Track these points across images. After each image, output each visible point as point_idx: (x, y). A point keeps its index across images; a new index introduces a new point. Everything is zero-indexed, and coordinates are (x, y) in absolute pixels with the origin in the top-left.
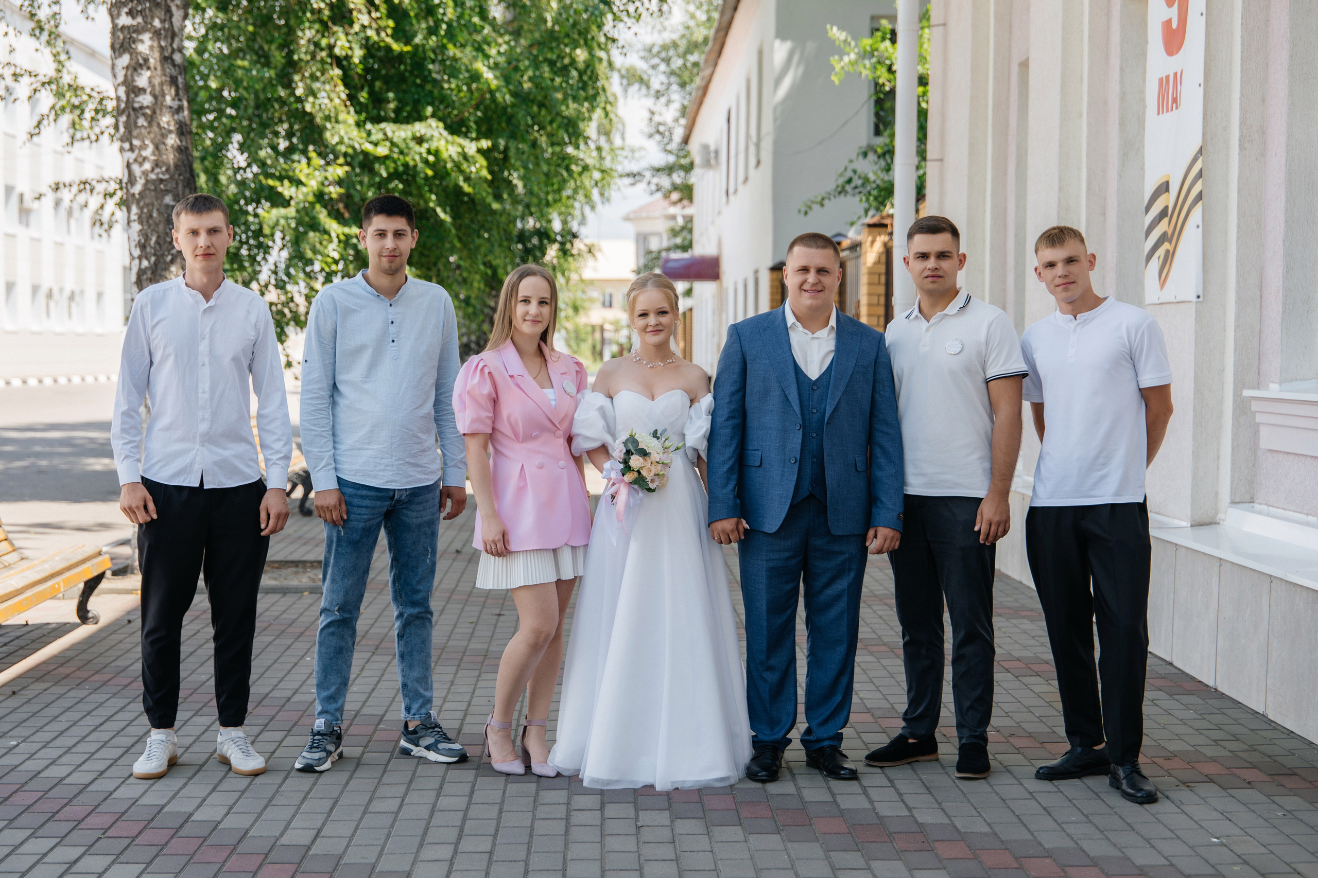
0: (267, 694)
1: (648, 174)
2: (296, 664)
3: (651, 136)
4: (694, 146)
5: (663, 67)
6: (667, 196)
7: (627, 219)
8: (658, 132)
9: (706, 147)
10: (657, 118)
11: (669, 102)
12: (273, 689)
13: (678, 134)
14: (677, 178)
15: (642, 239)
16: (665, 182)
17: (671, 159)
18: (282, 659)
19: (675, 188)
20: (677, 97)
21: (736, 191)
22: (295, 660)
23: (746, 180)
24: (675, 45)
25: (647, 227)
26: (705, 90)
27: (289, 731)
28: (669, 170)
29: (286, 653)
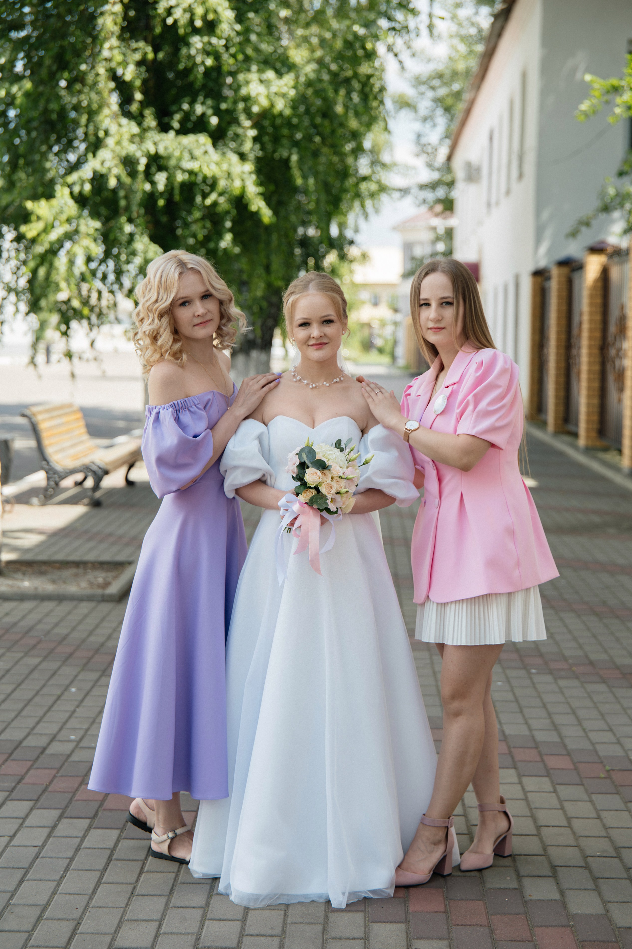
0: (21, 742)
1: (415, 191)
2: (59, 697)
3: (418, 155)
4: (458, 164)
5: (430, 94)
6: (431, 208)
7: (395, 229)
8: (424, 152)
9: (468, 165)
10: (424, 140)
11: (435, 125)
12: (29, 734)
13: (443, 152)
14: (441, 193)
15: (408, 247)
16: (430, 196)
17: (436, 176)
18: (45, 690)
19: (439, 201)
20: (441, 121)
21: (497, 203)
22: (59, 693)
23: (508, 192)
24: (440, 76)
25: (413, 237)
26: (468, 112)
27: (37, 800)
28: (433, 186)
29: (52, 682)
